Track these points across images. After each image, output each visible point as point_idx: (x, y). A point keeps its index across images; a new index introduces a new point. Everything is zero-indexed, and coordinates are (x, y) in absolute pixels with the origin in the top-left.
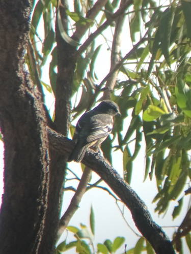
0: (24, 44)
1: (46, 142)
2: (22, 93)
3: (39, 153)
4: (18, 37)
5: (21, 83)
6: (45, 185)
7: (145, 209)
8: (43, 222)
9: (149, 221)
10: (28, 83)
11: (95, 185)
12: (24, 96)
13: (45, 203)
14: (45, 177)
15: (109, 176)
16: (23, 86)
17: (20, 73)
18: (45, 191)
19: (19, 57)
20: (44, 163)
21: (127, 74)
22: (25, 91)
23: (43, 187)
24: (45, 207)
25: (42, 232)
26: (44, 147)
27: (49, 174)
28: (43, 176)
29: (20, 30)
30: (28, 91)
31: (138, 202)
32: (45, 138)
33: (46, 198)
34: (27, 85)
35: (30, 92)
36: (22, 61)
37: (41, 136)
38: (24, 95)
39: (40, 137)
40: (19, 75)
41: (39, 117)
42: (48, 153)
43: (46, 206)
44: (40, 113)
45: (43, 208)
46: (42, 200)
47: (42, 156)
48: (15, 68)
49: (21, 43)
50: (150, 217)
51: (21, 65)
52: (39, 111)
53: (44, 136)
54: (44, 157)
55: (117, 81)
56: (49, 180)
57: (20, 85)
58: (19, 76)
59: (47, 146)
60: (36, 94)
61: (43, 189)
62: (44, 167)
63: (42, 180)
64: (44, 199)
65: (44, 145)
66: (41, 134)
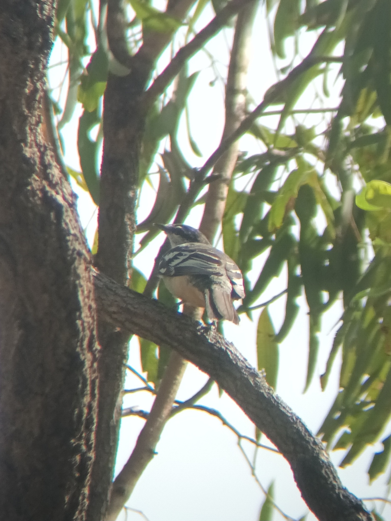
0: (38, 81)
1: (90, 307)
2: (37, 195)
3: (75, 332)
4: (25, 64)
5: (33, 171)
6: (90, 407)
7: (323, 458)
8: (86, 491)
9: (333, 487)
10: (49, 171)
11: (189, 404)
12: (39, 202)
13: (89, 447)
14: (88, 388)
15: (239, 383)
16: (37, 178)
17: (31, 147)
18: (89, 421)
19: (26, 112)
20: (87, 357)
21: (263, 139)
22: (43, 190)
23: (85, 411)
24: (90, 459)
25: (84, 514)
26: (86, 320)
27: (97, 381)
28: (85, 385)
29: (30, 46)
30: (48, 188)
31: (308, 442)
32: (88, 297)
33: (93, 436)
34: (46, 176)
35: (54, 193)
36: (33, 120)
37: (80, 293)
38: (40, 199)
39: (76, 297)
40: (28, 152)
41: (74, 250)
42: (95, 333)
43: (92, 455)
44: (77, 240)
45: (85, 459)
46: (83, 442)
47: (82, 340)
48: (19, 137)
49: (32, 77)
50: (335, 478)
51: (31, 130)
52: (75, 235)
53: (86, 292)
54: (85, 343)
55: (239, 158)
56: (97, 396)
57: (30, 176)
58: (28, 155)
59: (93, 317)
60: (67, 197)
61: (85, 416)
62: (87, 364)
63: (83, 395)
64: (88, 440)
65: (85, 313)
66: (80, 289)
